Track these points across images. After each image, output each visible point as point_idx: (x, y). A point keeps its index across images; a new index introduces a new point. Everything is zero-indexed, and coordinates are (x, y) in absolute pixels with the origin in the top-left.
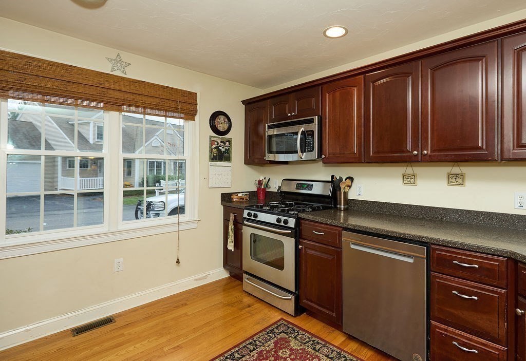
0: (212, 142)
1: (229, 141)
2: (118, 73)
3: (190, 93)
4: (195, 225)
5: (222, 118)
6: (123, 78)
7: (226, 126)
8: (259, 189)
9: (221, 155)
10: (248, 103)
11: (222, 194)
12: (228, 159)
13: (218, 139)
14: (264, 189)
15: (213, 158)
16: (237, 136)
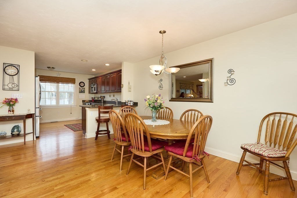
0: (80, 89)
1: (84, 88)
2: (58, 76)
3: (74, 79)
4: (75, 107)
5: (82, 83)
6: (59, 77)
7: (83, 85)
8: (92, 100)
9: (82, 92)
10: (89, 79)
11: (82, 100)
12: (84, 93)
13: (81, 88)
14: (94, 100)
15: (80, 92)
16: (87, 87)
